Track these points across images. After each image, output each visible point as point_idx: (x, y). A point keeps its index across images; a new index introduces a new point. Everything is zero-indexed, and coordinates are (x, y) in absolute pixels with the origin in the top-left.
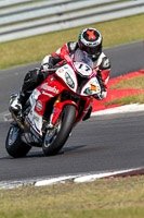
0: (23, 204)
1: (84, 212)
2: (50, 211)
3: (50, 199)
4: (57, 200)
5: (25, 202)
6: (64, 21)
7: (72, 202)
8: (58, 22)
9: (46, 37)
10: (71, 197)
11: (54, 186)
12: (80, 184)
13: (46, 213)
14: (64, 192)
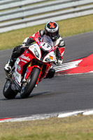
0: (50, 129)
1: (89, 134)
2: (67, 133)
3: (67, 126)
4: (72, 126)
5: (51, 127)
6: (78, 12)
7: (81, 127)
8: (74, 12)
9: (65, 22)
10: (80, 124)
11: (70, 118)
12: (87, 116)
13: (65, 135)
14: (76, 121)
